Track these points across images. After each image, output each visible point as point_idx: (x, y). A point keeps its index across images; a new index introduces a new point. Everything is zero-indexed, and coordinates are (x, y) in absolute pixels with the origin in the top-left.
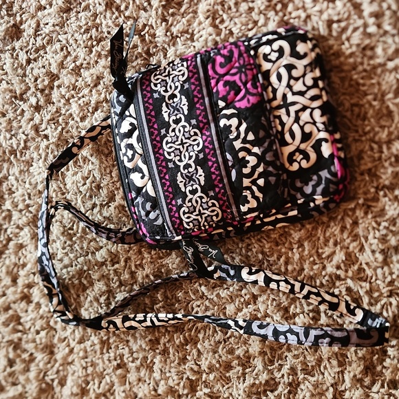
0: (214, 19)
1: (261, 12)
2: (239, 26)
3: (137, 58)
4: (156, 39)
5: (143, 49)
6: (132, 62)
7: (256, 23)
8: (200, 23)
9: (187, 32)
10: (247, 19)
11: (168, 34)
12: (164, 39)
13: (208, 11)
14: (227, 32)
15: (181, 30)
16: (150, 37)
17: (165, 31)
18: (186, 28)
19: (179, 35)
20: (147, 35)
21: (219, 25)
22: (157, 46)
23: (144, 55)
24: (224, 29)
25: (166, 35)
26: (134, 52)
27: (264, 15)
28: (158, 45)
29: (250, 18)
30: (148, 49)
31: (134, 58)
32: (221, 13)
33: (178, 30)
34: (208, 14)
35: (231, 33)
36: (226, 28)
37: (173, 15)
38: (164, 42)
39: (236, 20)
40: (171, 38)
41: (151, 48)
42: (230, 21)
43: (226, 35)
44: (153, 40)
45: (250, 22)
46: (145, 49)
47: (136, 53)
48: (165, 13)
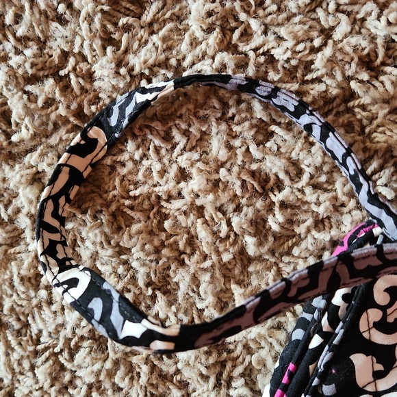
0: (226, 31)
1: (338, 10)
2: (290, 43)
3: (56, 127)
4: (97, 84)
5: (68, 107)
6: (47, 137)
7: (327, 33)
8: (194, 43)
9: (165, 64)
10: (306, 27)
11: (123, 71)
12: (114, 82)
13: (210, 14)
14: (262, 59)
15: (151, 62)
16: (81, 81)
17: (113, 65)
18: (162, 57)
19: (147, 72)
20: (72, 76)
21: (240, 44)
22: (99, 99)
23: (72, 119)
24: (252, 54)
25: (118, 73)
26: (48, 115)
27: (349, 14)
28: (100, 95)
29: (314, 23)
30: (80, 107)
31: (51, 127)
32: (243, 16)
33: (145, 62)
34: (210, 20)
35: (271, 60)
36: (255, 50)
37: (127, 28)
38: (115, 88)
39: (283, 31)
40: (128, 78)
41: (85, 102)
42: (265, 33)
43: (258, 66)
44: (88, 86)
45: (315, 34)
46: (74, 106)
47: (53, 117)
48: (110, 27)
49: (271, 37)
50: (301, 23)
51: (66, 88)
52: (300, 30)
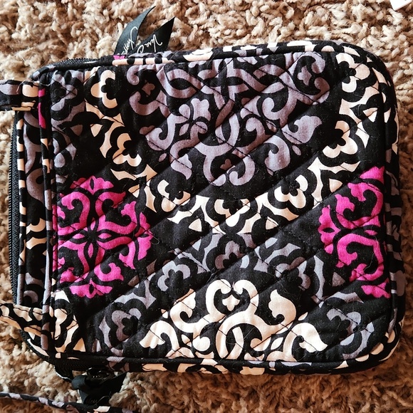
49: (211, 19)
50: (233, 16)
51: (62, 12)
52: (231, 20)
